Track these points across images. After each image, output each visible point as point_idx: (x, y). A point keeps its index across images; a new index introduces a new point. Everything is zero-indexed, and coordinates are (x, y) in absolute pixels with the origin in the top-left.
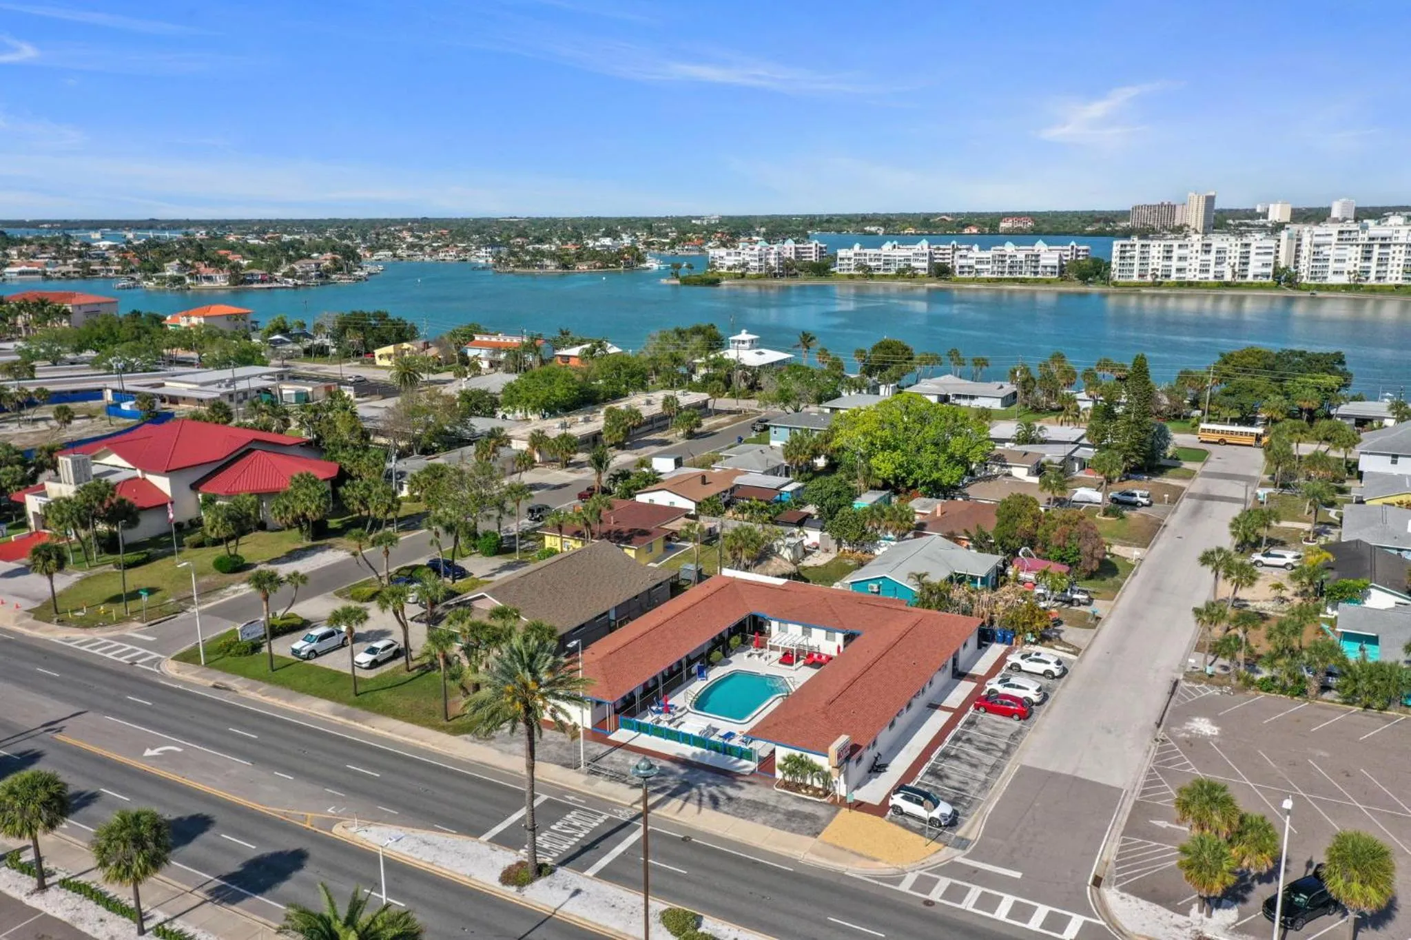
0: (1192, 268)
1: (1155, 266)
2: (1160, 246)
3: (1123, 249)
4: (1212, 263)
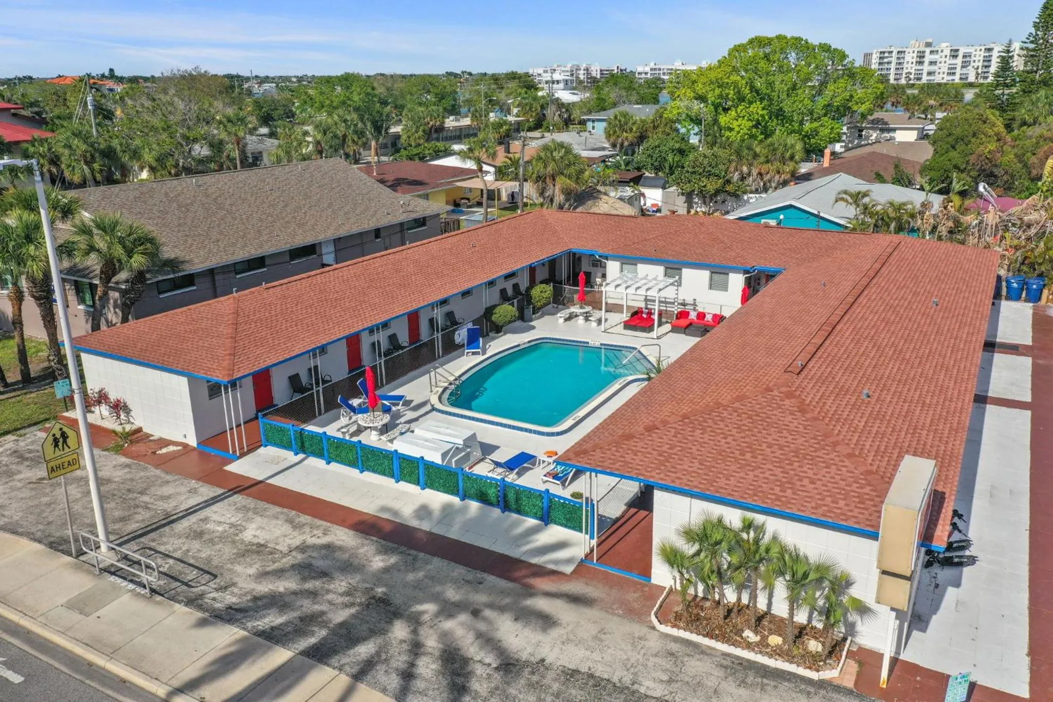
0: (941, 71)
1: (909, 70)
2: (914, 52)
3: (882, 56)
4: (959, 67)
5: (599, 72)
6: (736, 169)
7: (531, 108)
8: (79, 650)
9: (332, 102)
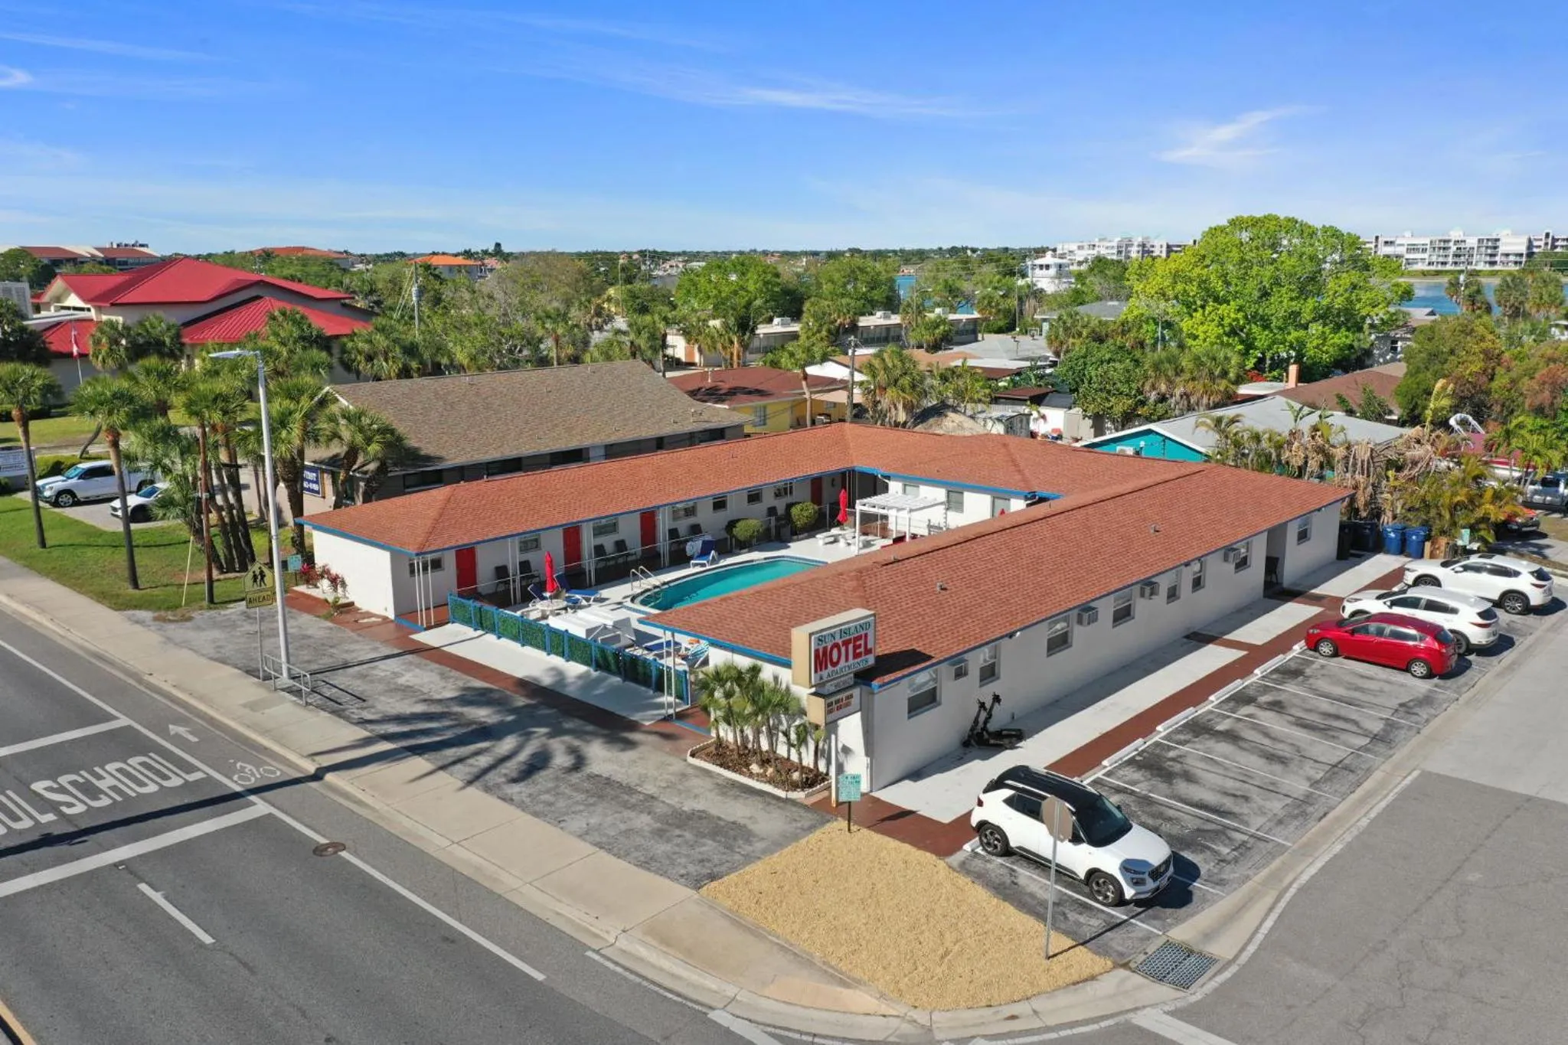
5: (1164, 249)
6: (1153, 387)
7: (989, 303)
8: (241, 729)
9: (720, 292)
